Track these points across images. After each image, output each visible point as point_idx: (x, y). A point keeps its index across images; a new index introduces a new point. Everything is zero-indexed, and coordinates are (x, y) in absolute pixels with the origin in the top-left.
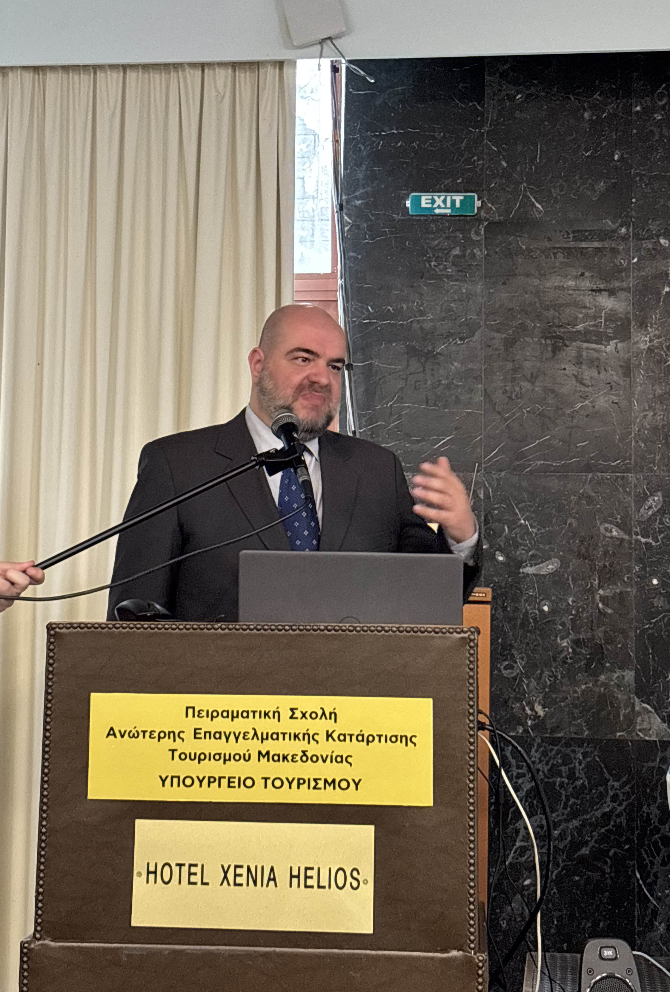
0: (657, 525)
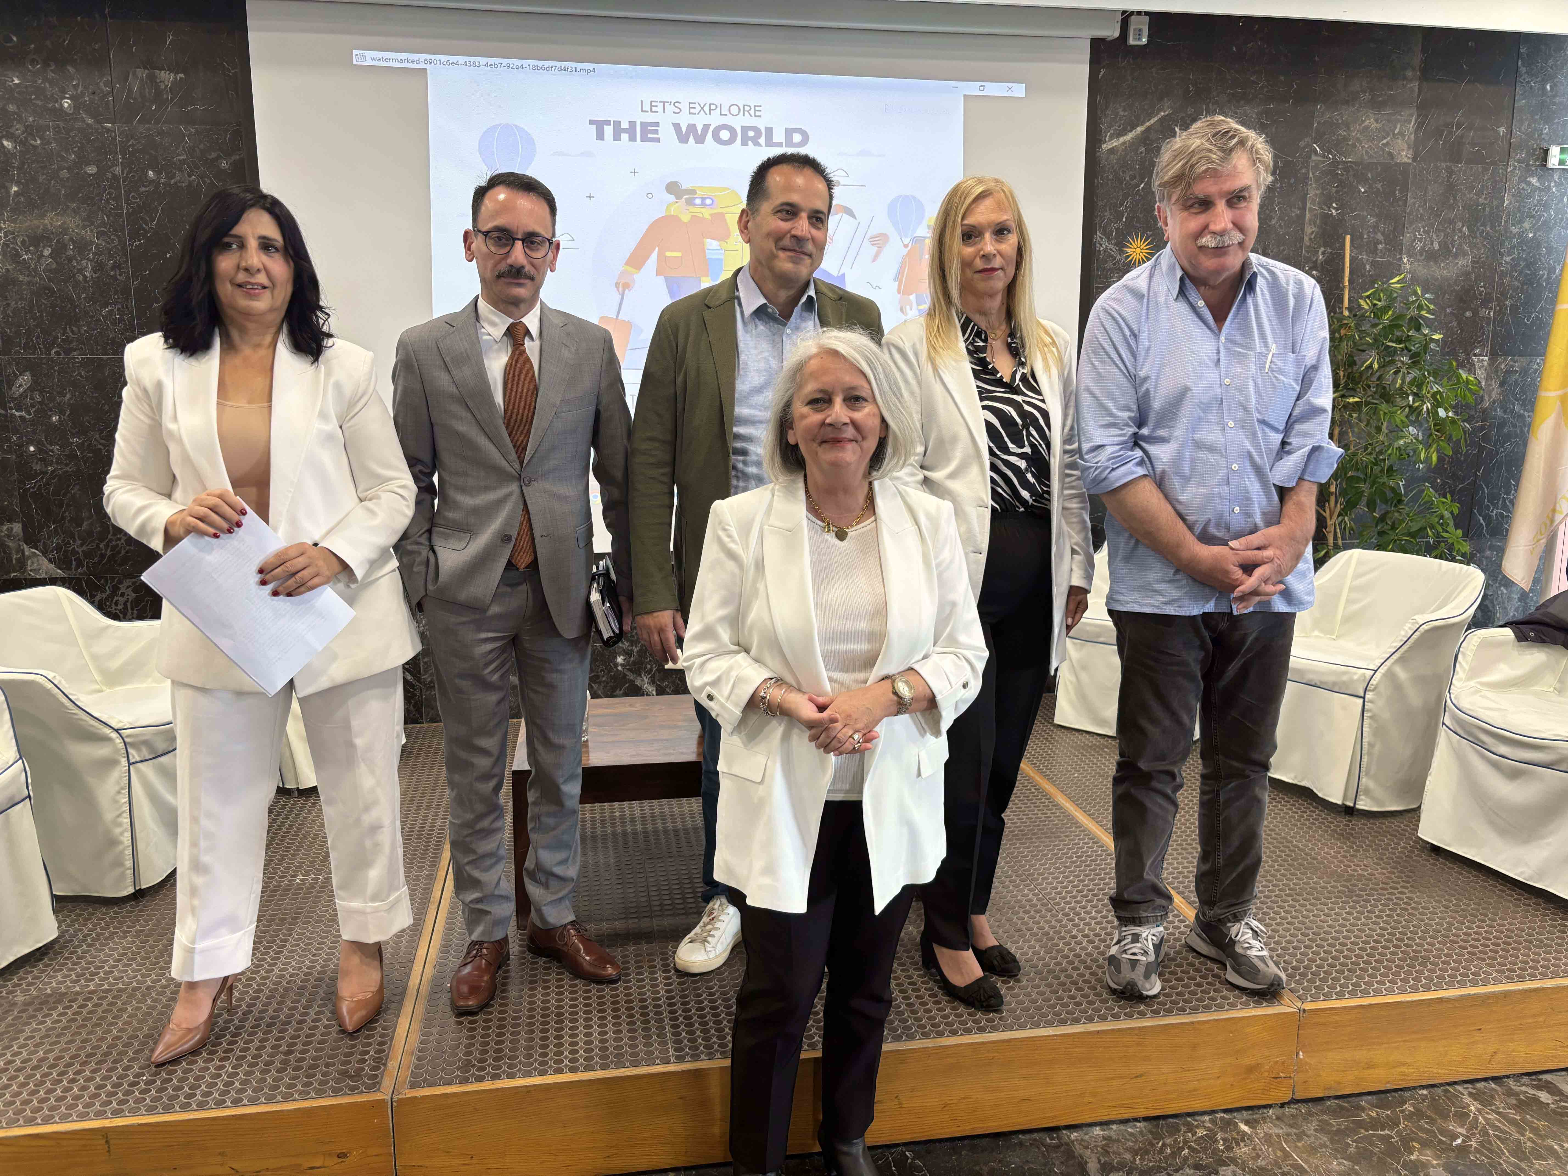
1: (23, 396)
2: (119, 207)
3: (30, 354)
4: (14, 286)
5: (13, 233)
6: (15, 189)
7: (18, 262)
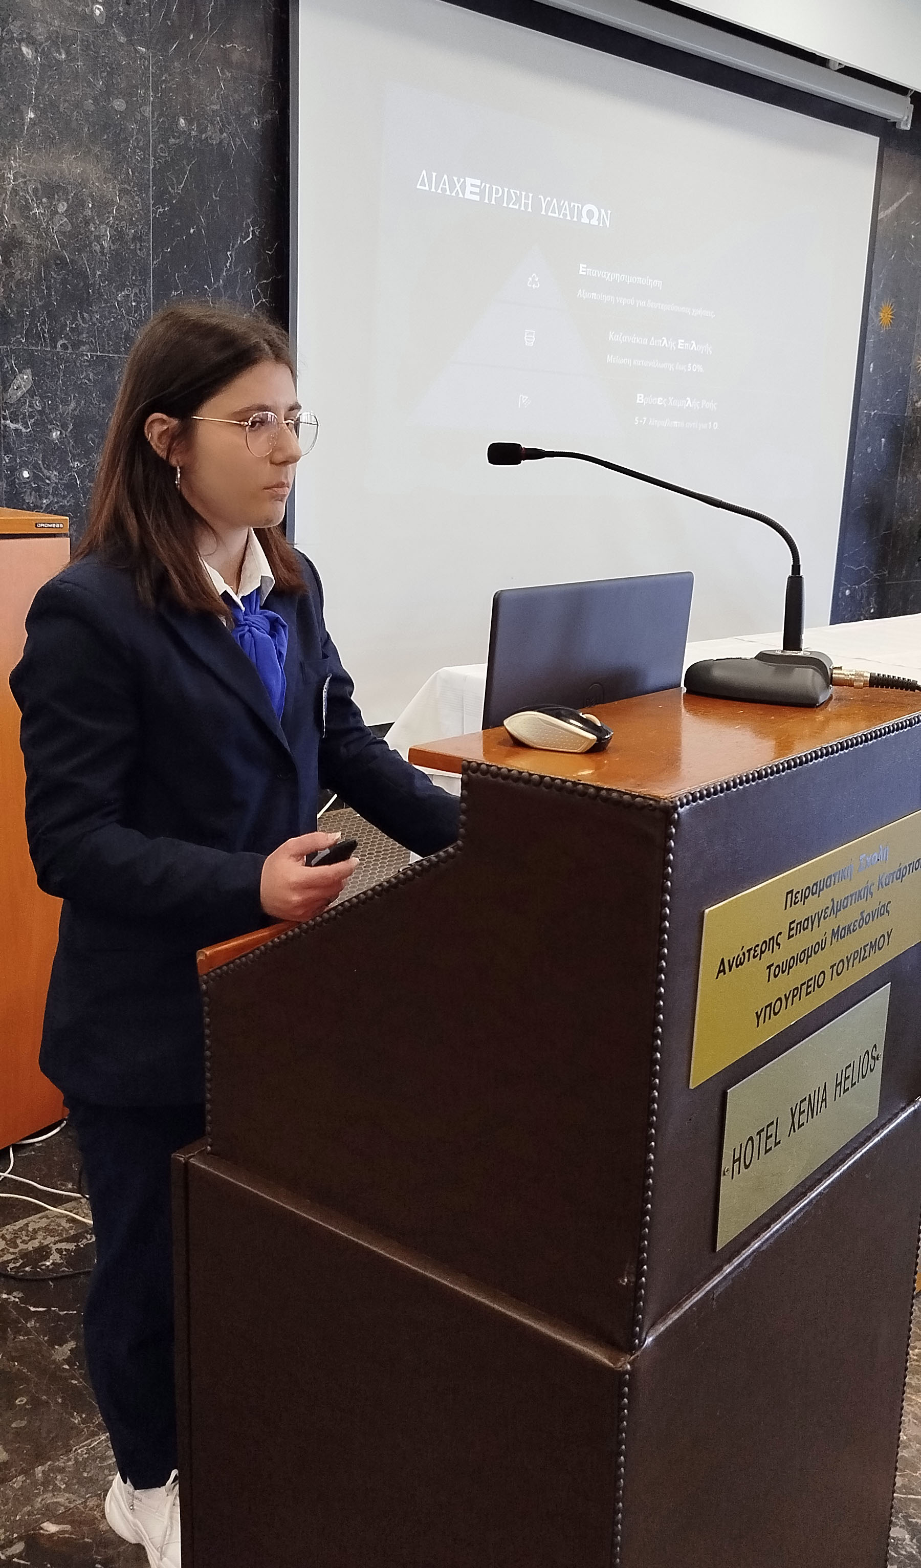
0: (26, 409)
1: (21, 402)
2: (144, 160)
3: (33, 345)
4: (21, 249)
5: (24, 177)
6: (31, 115)
7: (28, 217)
